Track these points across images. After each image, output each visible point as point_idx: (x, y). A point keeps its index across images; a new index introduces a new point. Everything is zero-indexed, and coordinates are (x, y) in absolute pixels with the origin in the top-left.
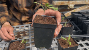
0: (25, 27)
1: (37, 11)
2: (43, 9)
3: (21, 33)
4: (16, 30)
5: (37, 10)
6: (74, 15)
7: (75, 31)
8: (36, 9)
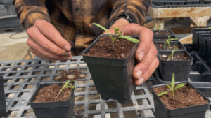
0: (79, 60)
1: (113, 23)
2: (128, 20)
3: (70, 74)
4: (61, 66)
5: (115, 21)
6: (198, 36)
7: (198, 73)
8: (112, 19)
